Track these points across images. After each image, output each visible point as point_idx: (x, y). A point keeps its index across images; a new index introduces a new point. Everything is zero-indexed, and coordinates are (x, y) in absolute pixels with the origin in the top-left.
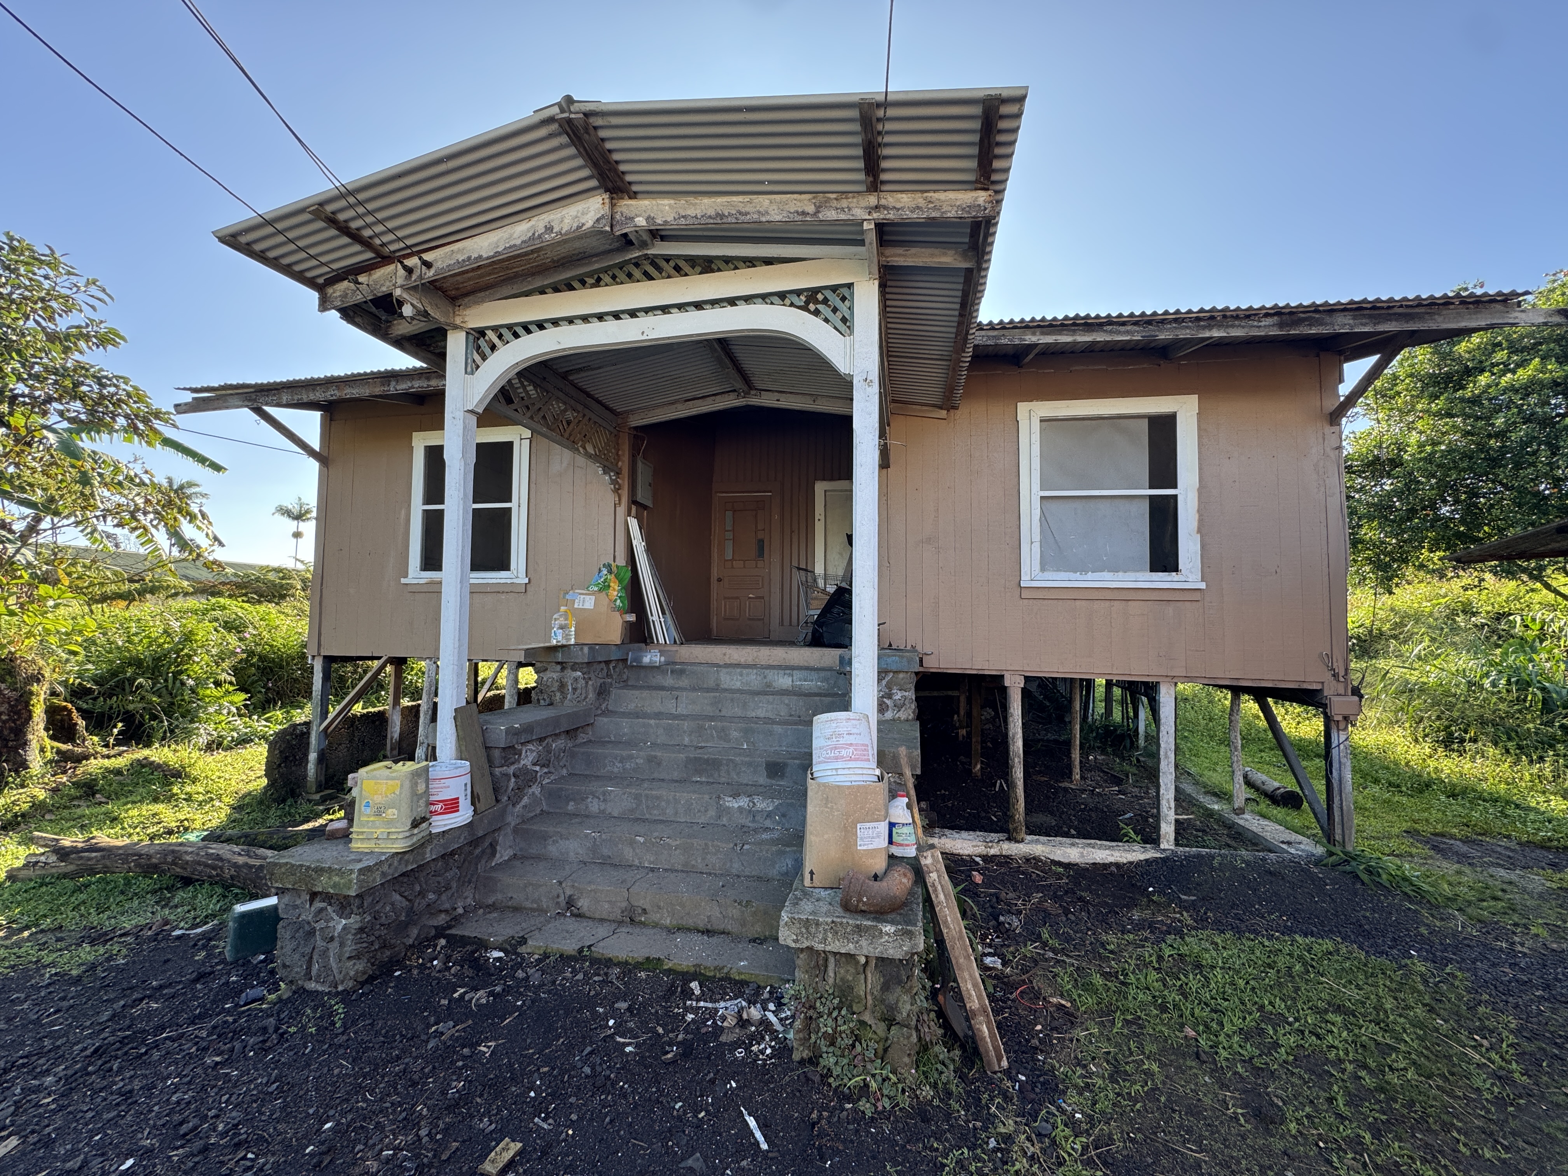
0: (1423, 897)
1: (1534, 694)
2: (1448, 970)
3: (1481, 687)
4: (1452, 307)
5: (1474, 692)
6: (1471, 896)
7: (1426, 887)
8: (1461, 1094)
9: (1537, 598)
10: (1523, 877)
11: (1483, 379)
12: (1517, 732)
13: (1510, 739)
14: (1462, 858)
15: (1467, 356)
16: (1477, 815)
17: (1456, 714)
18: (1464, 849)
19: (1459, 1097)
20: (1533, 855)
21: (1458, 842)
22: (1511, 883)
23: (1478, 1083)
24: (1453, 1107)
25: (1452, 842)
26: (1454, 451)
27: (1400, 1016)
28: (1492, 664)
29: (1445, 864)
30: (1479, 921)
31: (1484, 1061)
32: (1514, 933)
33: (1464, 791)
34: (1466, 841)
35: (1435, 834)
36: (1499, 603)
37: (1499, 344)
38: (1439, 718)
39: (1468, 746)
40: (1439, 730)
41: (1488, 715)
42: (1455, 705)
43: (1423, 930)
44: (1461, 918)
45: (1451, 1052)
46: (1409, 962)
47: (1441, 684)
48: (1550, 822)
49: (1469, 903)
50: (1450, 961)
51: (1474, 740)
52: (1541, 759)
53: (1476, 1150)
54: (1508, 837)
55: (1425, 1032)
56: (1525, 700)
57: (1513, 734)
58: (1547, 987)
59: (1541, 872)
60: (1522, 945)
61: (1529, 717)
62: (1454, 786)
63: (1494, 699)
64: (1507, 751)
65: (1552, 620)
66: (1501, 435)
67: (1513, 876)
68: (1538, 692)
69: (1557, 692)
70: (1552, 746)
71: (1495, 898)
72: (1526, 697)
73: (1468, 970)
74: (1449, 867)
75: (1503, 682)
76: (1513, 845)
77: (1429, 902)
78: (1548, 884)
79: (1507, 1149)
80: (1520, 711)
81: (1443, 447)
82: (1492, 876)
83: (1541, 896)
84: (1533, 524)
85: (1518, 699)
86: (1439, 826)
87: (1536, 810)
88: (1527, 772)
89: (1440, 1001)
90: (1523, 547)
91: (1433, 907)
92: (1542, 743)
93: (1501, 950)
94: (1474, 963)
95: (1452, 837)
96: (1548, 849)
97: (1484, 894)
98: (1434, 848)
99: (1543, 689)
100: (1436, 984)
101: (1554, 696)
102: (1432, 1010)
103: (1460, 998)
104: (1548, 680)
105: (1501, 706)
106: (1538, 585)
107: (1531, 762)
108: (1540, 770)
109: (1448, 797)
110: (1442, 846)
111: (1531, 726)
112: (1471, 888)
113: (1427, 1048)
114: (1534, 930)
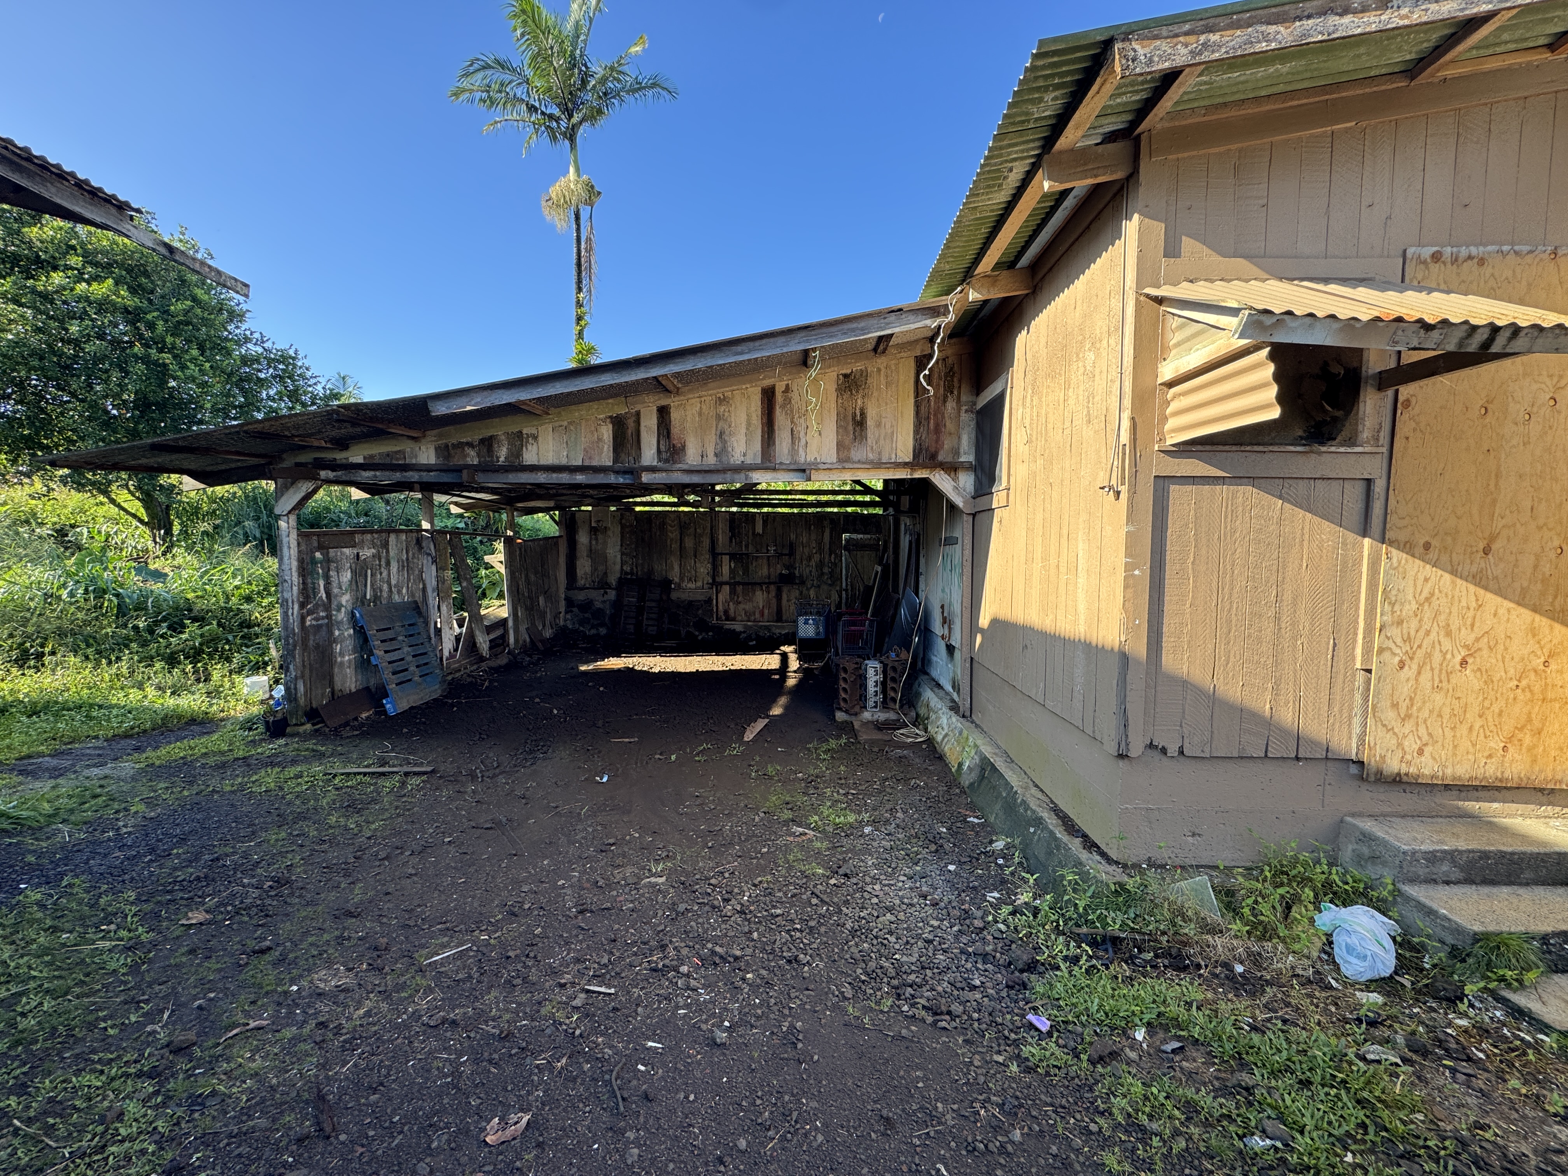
0: (23, 825)
1: (110, 600)
2: (64, 883)
3: (59, 598)
4: (67, 184)
5: (50, 604)
6: (72, 803)
7: (25, 814)
8: (99, 987)
9: (101, 510)
10: (115, 768)
11: (57, 278)
12: (94, 638)
13: (88, 646)
14: (56, 773)
15: (38, 244)
16: (63, 726)
17: (30, 629)
18: (54, 762)
19: (99, 990)
20: (119, 746)
21: (47, 759)
22: (106, 777)
23: (112, 965)
24: (94, 1003)
25: (41, 760)
26: (24, 345)
27: (22, 956)
28: (69, 575)
29: (38, 784)
30: (85, 823)
31: (113, 943)
32: (117, 819)
33: (47, 707)
34: (56, 754)
35: (21, 759)
36: (64, 517)
37: (73, 248)
38: (11, 636)
39: (47, 659)
40: (11, 649)
41: (66, 624)
42: (28, 620)
43: (31, 858)
44: (65, 828)
45: (82, 956)
46: (21, 898)
47: (13, 599)
48: (130, 712)
49: (72, 811)
50: (63, 874)
51: (53, 653)
52: (118, 659)
53: (123, 1023)
54: (96, 737)
55: (53, 955)
56: (101, 607)
57: (91, 641)
58: (152, 850)
59: (130, 758)
60: (125, 826)
61: (105, 622)
62: (34, 704)
63: (72, 609)
64: (87, 658)
65: (116, 533)
66: (76, 343)
67: (106, 771)
68: (114, 599)
69: (129, 597)
70: (127, 646)
71: (95, 796)
72: (103, 604)
73: (83, 873)
74: (44, 786)
75: (81, 591)
76: (99, 743)
77: (30, 827)
78: (137, 766)
79: (147, 1002)
80: (97, 619)
81: (10, 337)
82: (87, 778)
83: (133, 779)
84: (103, 440)
85: (95, 607)
86: (25, 749)
87: (117, 706)
88: (107, 672)
89: (62, 916)
90: (117, 459)
91: (35, 831)
92: (118, 644)
93: (109, 839)
94: (87, 863)
95: (41, 755)
96: (131, 736)
97: (84, 797)
98: (21, 772)
99: (117, 595)
100: (55, 904)
101: (127, 600)
102: (55, 929)
103: (80, 902)
104: (121, 586)
105: (79, 615)
106: (101, 498)
107: (110, 663)
108: (118, 669)
109: (29, 716)
110: (30, 768)
111: (109, 630)
112: (70, 797)
113: (59, 968)
114: (133, 809)
